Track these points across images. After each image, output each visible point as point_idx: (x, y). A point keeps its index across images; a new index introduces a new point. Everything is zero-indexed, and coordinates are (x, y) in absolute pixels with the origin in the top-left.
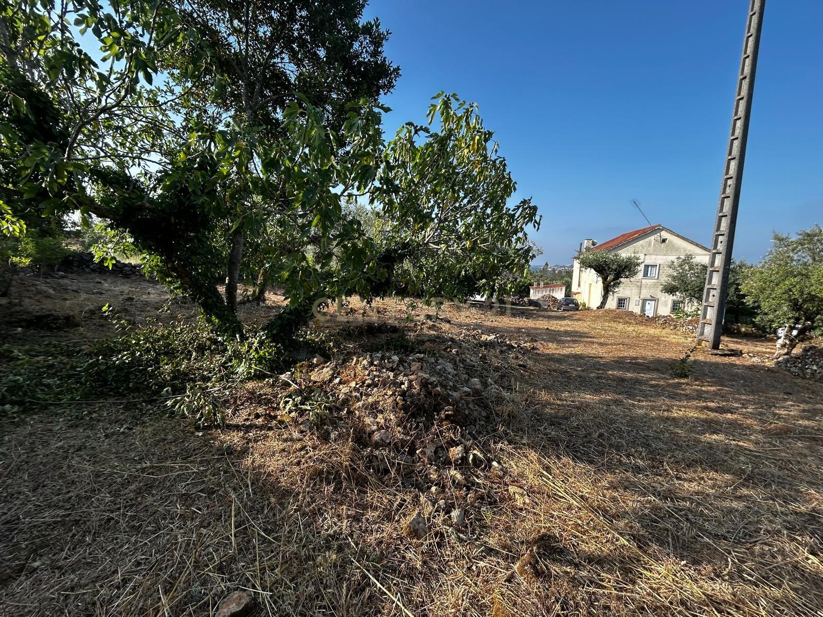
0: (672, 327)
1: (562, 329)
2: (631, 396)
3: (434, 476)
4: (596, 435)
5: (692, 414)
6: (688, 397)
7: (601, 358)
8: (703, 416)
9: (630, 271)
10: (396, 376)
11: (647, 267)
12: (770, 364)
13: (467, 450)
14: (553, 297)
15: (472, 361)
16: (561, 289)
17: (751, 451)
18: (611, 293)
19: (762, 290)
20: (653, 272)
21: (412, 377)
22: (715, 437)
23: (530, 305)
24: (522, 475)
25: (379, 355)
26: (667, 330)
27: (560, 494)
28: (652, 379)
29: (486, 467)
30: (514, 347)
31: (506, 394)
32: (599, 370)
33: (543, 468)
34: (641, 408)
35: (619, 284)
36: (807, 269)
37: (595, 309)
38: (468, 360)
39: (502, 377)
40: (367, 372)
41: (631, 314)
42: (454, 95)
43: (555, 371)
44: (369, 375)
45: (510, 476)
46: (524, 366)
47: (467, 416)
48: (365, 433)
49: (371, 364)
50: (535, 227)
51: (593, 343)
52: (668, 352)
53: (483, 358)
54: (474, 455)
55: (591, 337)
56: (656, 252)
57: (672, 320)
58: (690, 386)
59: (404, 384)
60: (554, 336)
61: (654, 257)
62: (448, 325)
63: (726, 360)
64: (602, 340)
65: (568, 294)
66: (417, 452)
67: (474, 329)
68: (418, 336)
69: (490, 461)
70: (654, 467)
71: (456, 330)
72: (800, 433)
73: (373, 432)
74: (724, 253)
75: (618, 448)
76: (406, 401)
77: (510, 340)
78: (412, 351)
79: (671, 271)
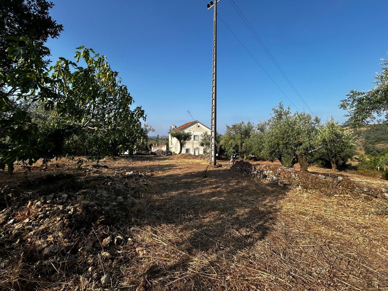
0: (203, 159)
1: (165, 164)
2: (190, 189)
3: (90, 261)
4: (176, 210)
5: (208, 191)
6: (207, 185)
7: (180, 175)
8: (211, 191)
9: (188, 138)
10: (65, 207)
11: (194, 136)
12: (229, 168)
13: (113, 238)
14: (162, 150)
15: (119, 187)
16: (165, 147)
17: (224, 200)
18: (183, 147)
19: (225, 143)
20: (197, 138)
21: (77, 205)
22: (214, 198)
23: (152, 155)
24: (143, 240)
25: (52, 196)
26: (202, 160)
27: (160, 243)
28: (197, 180)
29: (124, 243)
30: (143, 176)
31: (137, 201)
32: (178, 180)
33: (153, 233)
34: (193, 193)
35: (185, 143)
36: (235, 136)
37: (178, 154)
38: (117, 187)
39: (135, 192)
40: (40, 210)
41: (190, 155)
42: (91, 49)
43: (161, 184)
44: (41, 211)
45: (137, 242)
46: (147, 185)
47: (114, 218)
48: (35, 252)
49: (45, 203)
50: (144, 120)
51: (176, 169)
52: (202, 168)
53: (126, 184)
54: (118, 239)
55: (176, 166)
56: (197, 131)
57: (203, 156)
58: (208, 180)
59: (70, 210)
60: (161, 168)
61: (196, 132)
62: (106, 170)
63: (218, 169)
64: (180, 167)
65: (168, 148)
66: (79, 250)
67: (122, 170)
68: (86, 178)
69: (126, 239)
70: (196, 216)
71: (111, 172)
72: (235, 190)
73: (44, 248)
74: (214, 131)
75: (184, 213)
76: (71, 221)
77: (141, 173)
78: (80, 188)
79: (202, 138)
